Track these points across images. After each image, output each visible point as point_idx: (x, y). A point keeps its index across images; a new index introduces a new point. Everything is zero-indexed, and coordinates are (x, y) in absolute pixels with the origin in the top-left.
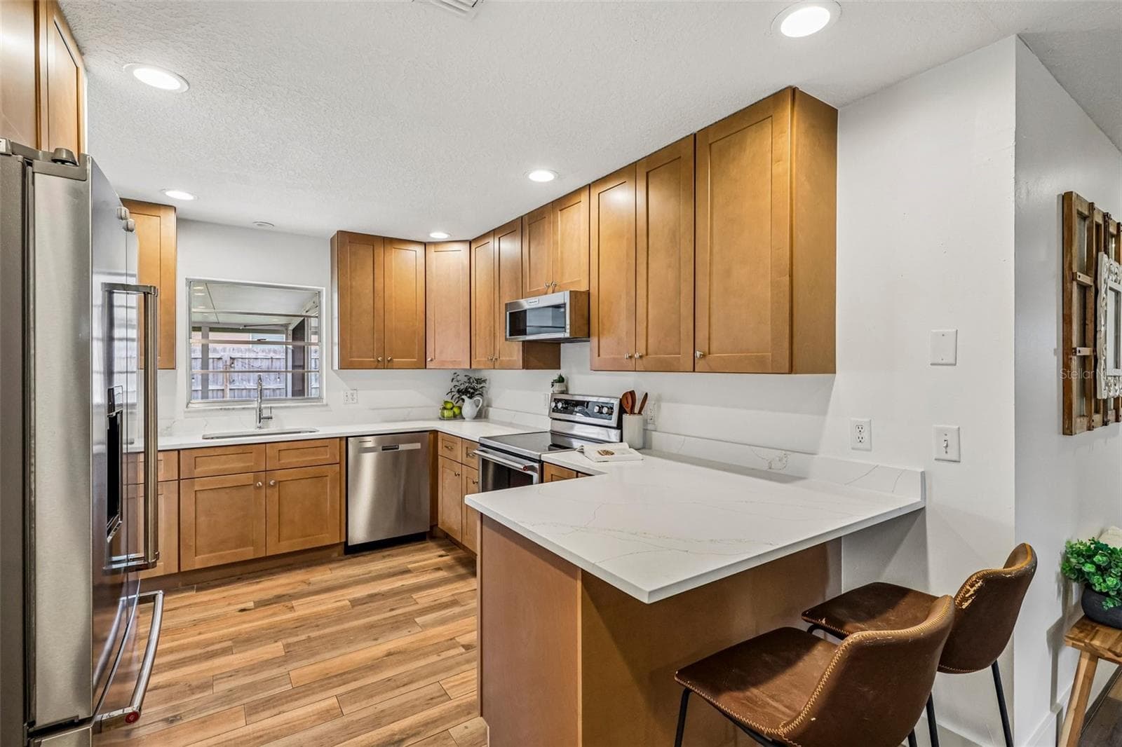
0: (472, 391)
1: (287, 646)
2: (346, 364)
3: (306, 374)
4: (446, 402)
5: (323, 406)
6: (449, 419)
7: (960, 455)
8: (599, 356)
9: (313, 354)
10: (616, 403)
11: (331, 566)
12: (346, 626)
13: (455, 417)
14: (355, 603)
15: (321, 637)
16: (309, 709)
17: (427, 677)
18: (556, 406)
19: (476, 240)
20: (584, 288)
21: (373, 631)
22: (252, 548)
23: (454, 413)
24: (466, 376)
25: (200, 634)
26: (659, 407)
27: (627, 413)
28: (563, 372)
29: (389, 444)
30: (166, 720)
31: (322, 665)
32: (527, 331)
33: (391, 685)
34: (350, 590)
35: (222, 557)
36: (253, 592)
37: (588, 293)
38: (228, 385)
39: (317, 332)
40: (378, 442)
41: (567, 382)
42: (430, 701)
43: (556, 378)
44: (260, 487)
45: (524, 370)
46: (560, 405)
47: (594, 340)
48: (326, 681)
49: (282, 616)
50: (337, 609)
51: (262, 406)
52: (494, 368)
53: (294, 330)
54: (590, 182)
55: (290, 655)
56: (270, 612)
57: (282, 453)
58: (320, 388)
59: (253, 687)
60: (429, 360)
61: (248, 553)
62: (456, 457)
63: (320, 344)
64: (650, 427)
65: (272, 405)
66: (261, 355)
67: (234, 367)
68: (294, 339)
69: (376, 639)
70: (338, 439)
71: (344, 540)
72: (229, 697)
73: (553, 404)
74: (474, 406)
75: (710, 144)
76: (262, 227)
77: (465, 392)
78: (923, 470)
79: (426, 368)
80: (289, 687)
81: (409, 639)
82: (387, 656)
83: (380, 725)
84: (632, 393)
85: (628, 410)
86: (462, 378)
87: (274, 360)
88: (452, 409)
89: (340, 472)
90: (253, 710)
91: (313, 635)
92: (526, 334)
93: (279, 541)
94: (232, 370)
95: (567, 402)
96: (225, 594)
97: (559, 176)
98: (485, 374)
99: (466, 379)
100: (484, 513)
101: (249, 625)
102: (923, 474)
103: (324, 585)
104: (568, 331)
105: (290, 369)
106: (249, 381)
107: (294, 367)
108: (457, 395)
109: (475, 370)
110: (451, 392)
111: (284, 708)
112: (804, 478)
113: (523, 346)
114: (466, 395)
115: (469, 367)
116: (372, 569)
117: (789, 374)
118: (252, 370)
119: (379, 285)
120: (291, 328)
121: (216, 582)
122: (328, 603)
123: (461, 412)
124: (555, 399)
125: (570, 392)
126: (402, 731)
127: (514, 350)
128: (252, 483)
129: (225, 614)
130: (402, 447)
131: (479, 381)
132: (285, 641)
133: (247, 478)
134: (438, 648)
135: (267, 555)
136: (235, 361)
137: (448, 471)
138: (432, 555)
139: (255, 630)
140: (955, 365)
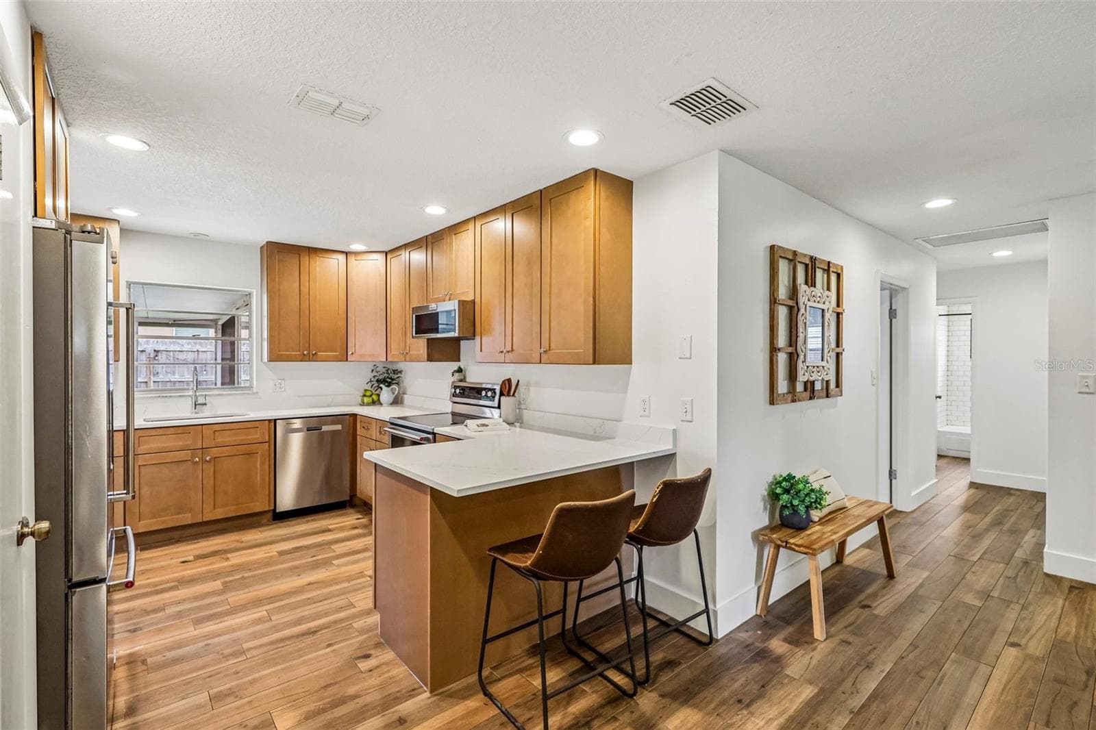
0: (389, 380)
1: (225, 584)
2: (275, 357)
3: (236, 366)
4: (366, 390)
5: (253, 394)
6: (368, 404)
7: (692, 416)
8: (481, 351)
9: (243, 348)
10: (498, 388)
11: (260, 529)
12: (274, 568)
13: (374, 403)
14: (281, 553)
15: (252, 576)
16: (245, 619)
17: (338, 596)
18: (455, 392)
19: (390, 251)
20: (470, 298)
21: (296, 571)
22: (190, 514)
23: (373, 399)
24: (384, 367)
25: (148, 579)
26: (529, 390)
27: (504, 395)
28: (462, 364)
29: (314, 425)
30: (130, 631)
31: (255, 593)
32: (440, 330)
33: (309, 602)
34: (277, 545)
35: (163, 522)
36: (191, 550)
37: (474, 302)
38: (152, 377)
39: (248, 327)
40: (304, 423)
41: (465, 371)
42: (341, 609)
43: (456, 369)
44: (197, 462)
45: (429, 363)
46: (458, 391)
47: (478, 339)
48: (257, 603)
49: (219, 564)
50: (266, 558)
51: (197, 394)
52: (405, 361)
53: (223, 325)
54: (475, 215)
55: (227, 587)
56: (208, 562)
57: (217, 433)
58: (251, 380)
59: (199, 608)
60: (350, 353)
61: (187, 519)
62: (371, 435)
63: (250, 339)
64: (522, 407)
65: (207, 393)
66: (186, 348)
67: (157, 360)
68: (223, 334)
69: (299, 575)
70: (267, 422)
71: (272, 508)
72: (179, 615)
73: (453, 390)
74: (391, 393)
75: (551, 199)
76: (198, 237)
77: (384, 381)
78: (675, 428)
79: (347, 360)
80: (229, 607)
81: (325, 575)
82: (307, 585)
83: (300, 624)
84: (509, 381)
85: (505, 394)
86: (381, 369)
87: (200, 353)
88: (371, 396)
89: (269, 450)
90: (198, 622)
91: (246, 575)
92: (438, 333)
93: (214, 508)
94: (156, 362)
95: (463, 389)
96: (167, 552)
97: (449, 211)
98: (401, 366)
99: (385, 370)
100: (377, 463)
101: (190, 571)
102: (674, 431)
103: (254, 543)
104: (457, 331)
105: (219, 360)
106: (174, 374)
107: (223, 359)
108: (376, 384)
109: (392, 362)
110: (371, 381)
111: (226, 619)
112: (613, 438)
113: (428, 343)
114: (384, 384)
115: (385, 360)
116: (297, 530)
117: (592, 364)
118: (176, 362)
119: (304, 289)
120: (220, 323)
121: (157, 544)
122: (259, 554)
123: (379, 399)
124: (455, 386)
125: (467, 380)
126: (319, 626)
127: (420, 345)
128: (190, 459)
129: (169, 566)
130: (325, 428)
131: (395, 372)
132: (222, 580)
133: (186, 455)
134: (349, 579)
135: (204, 520)
136: (160, 354)
137: (365, 447)
138: (351, 518)
139: (196, 575)
140: (690, 358)
